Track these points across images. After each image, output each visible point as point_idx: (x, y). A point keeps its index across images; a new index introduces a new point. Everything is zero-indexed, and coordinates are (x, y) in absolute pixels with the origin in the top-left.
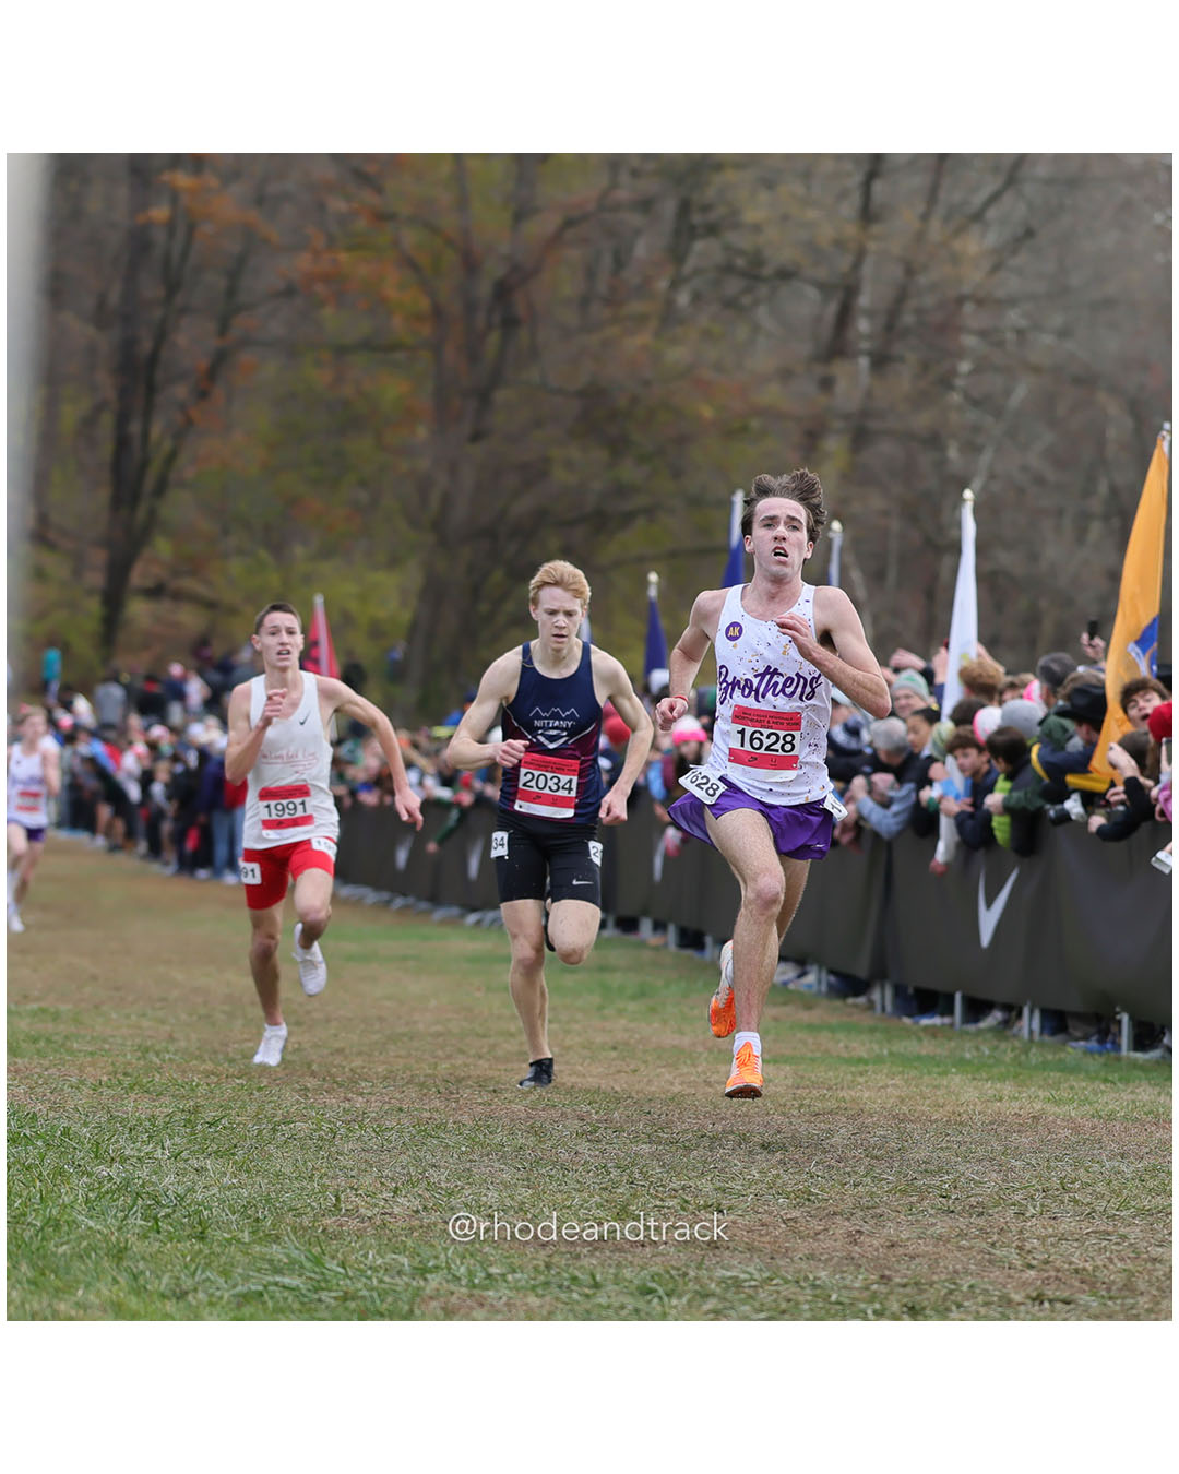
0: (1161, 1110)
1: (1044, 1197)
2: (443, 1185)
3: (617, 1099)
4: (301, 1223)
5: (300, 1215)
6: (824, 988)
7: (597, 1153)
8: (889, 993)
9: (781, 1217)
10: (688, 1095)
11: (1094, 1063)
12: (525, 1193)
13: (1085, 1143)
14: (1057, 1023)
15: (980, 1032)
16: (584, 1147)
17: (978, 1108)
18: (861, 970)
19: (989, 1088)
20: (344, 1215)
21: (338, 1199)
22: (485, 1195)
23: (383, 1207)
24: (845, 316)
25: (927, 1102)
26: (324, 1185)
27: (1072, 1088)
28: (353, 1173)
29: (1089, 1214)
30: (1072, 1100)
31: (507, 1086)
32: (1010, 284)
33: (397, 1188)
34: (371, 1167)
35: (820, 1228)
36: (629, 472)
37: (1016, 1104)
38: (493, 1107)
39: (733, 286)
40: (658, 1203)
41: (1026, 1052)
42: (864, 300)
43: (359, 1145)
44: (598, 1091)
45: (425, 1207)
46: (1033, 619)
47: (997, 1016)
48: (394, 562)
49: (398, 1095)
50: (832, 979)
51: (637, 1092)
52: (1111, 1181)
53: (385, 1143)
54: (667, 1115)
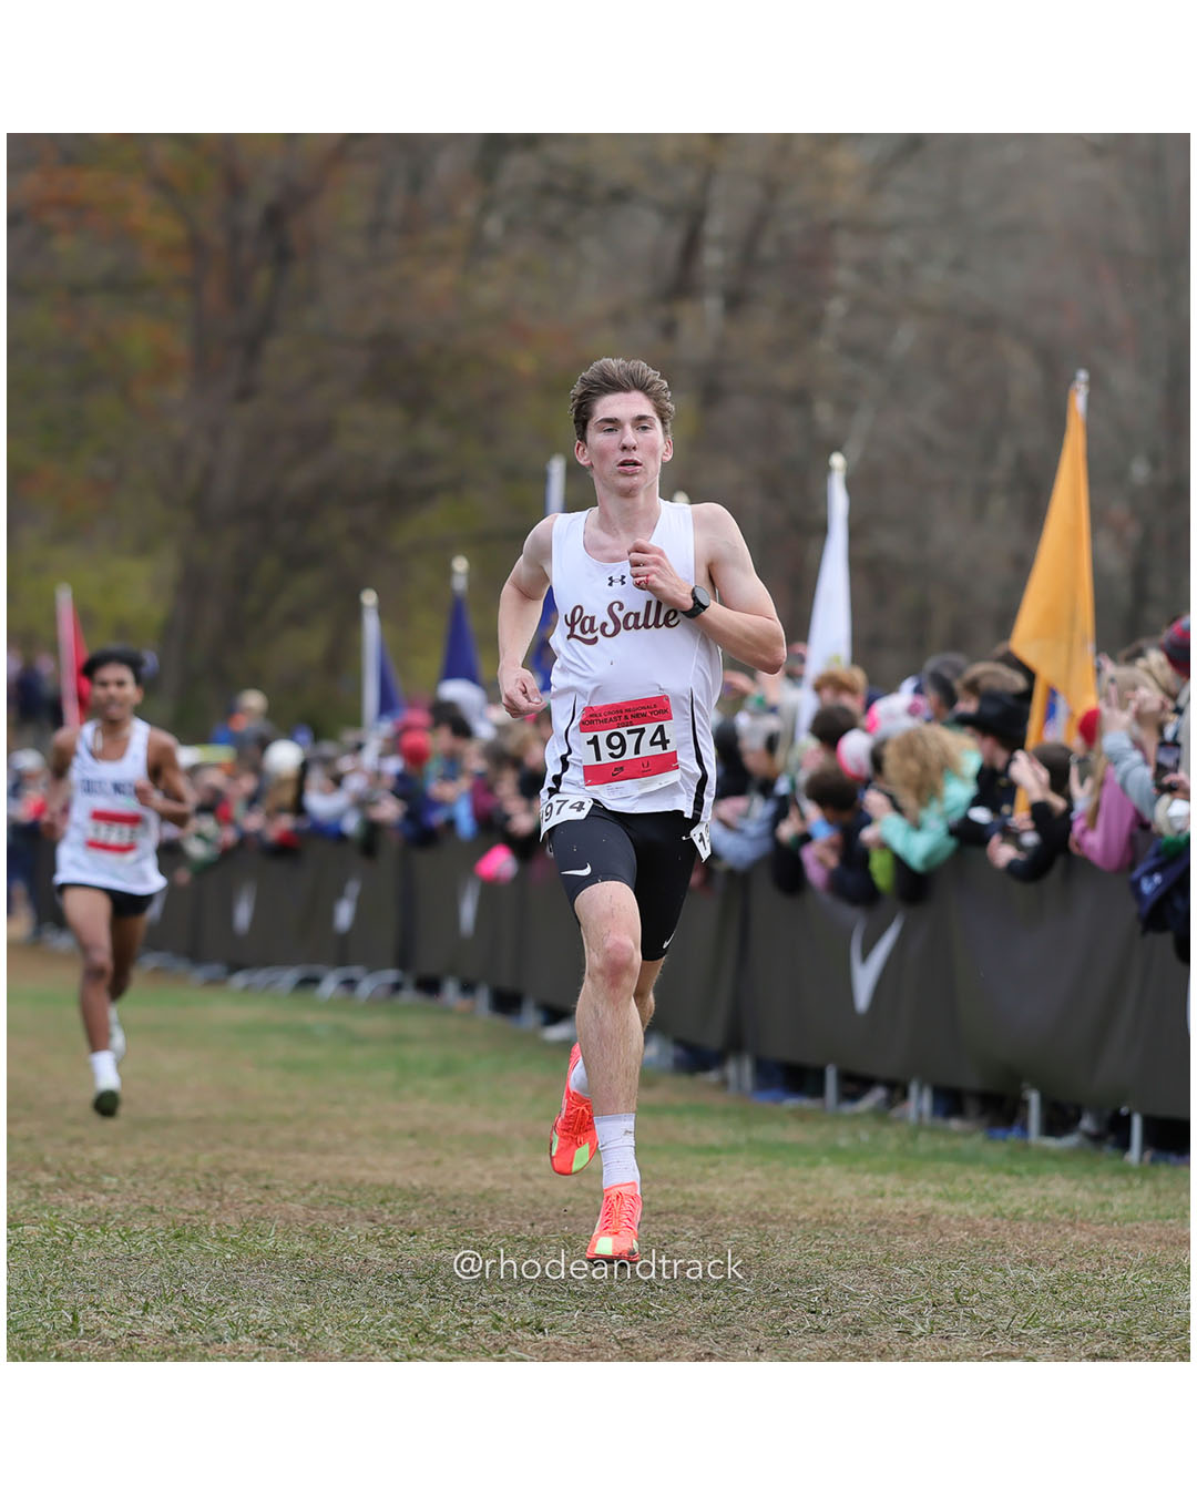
0: (1078, 1208)
1: (935, 1312)
2: (203, 1300)
3: (416, 1196)
4: (30, 1348)
5: (29, 1337)
6: (668, 1061)
7: (391, 1260)
8: (747, 1067)
9: (615, 1337)
10: (502, 1191)
11: (997, 1148)
12: (302, 1310)
13: (984, 1248)
14: (950, 1102)
15: (857, 1116)
16: (374, 1253)
17: (856, 1206)
18: (713, 1038)
19: (869, 1182)
20: (83, 1337)
21: (75, 1318)
22: (255, 1312)
23: (130, 1327)
24: (691, 247)
25: (794, 1198)
26: (57, 1301)
27: (969, 1181)
28: (94, 1286)
29: (988, 1333)
30: (969, 1196)
31: (283, 1182)
32: (891, 206)
33: (147, 1303)
34: (116, 1279)
35: (662, 1350)
36: (431, 436)
37: (901, 1201)
38: (265, 1206)
39: (555, 210)
40: (466, 1321)
41: (913, 1136)
42: (715, 226)
43: (100, 1253)
44: (392, 1187)
45: (181, 1327)
46: (921, 616)
47: (878, 1095)
48: (143, 548)
49: (148, 1193)
50: (680, 1052)
51: (441, 1188)
52: (1016, 1293)
53: (133, 1250)
54: (476, 1215)
